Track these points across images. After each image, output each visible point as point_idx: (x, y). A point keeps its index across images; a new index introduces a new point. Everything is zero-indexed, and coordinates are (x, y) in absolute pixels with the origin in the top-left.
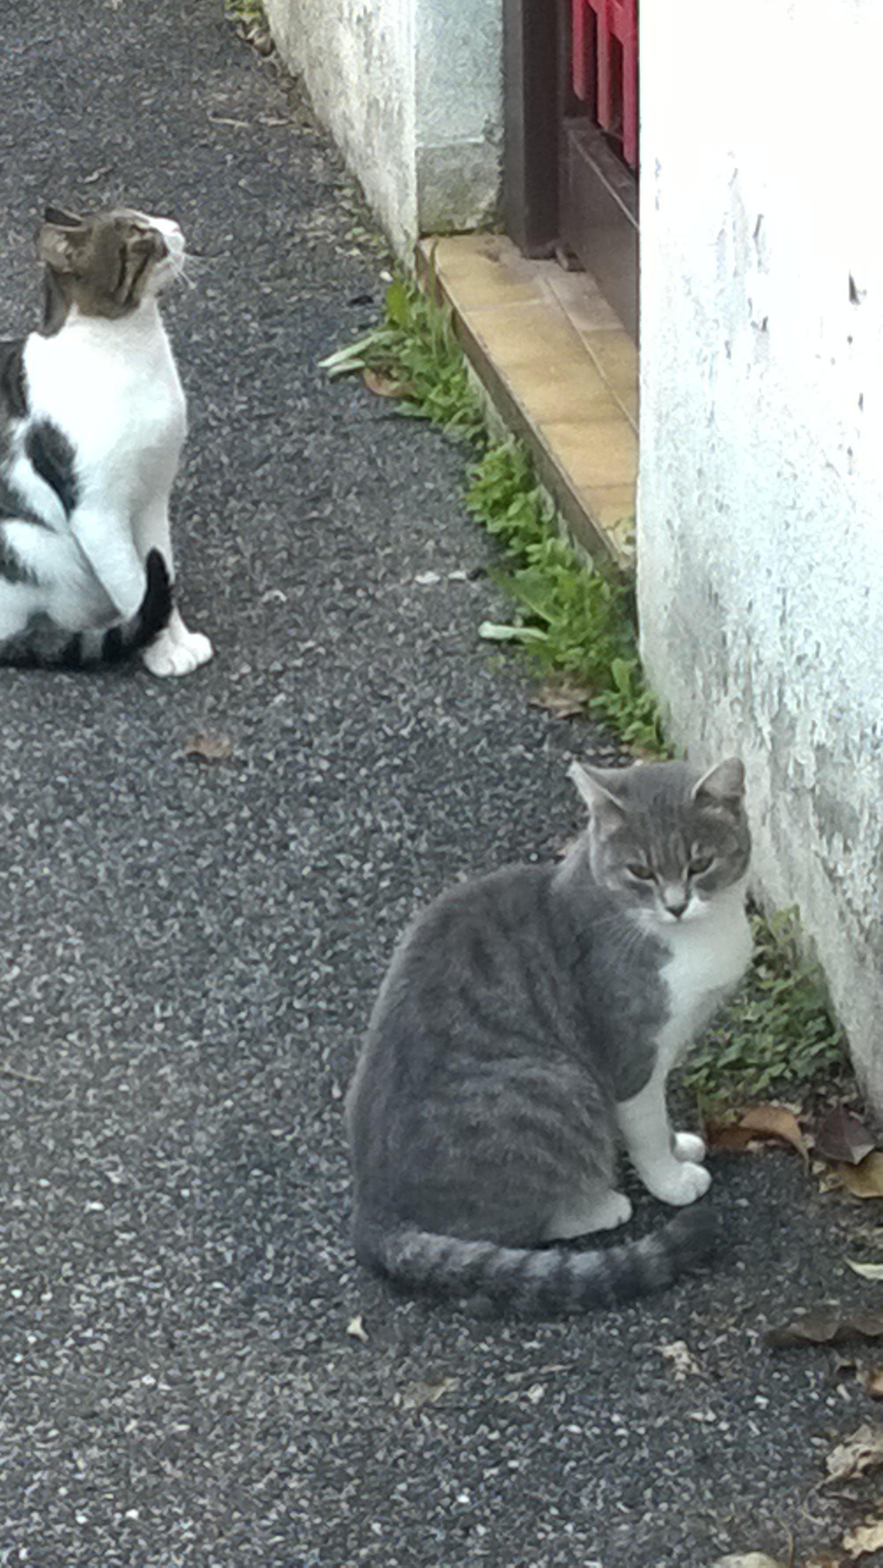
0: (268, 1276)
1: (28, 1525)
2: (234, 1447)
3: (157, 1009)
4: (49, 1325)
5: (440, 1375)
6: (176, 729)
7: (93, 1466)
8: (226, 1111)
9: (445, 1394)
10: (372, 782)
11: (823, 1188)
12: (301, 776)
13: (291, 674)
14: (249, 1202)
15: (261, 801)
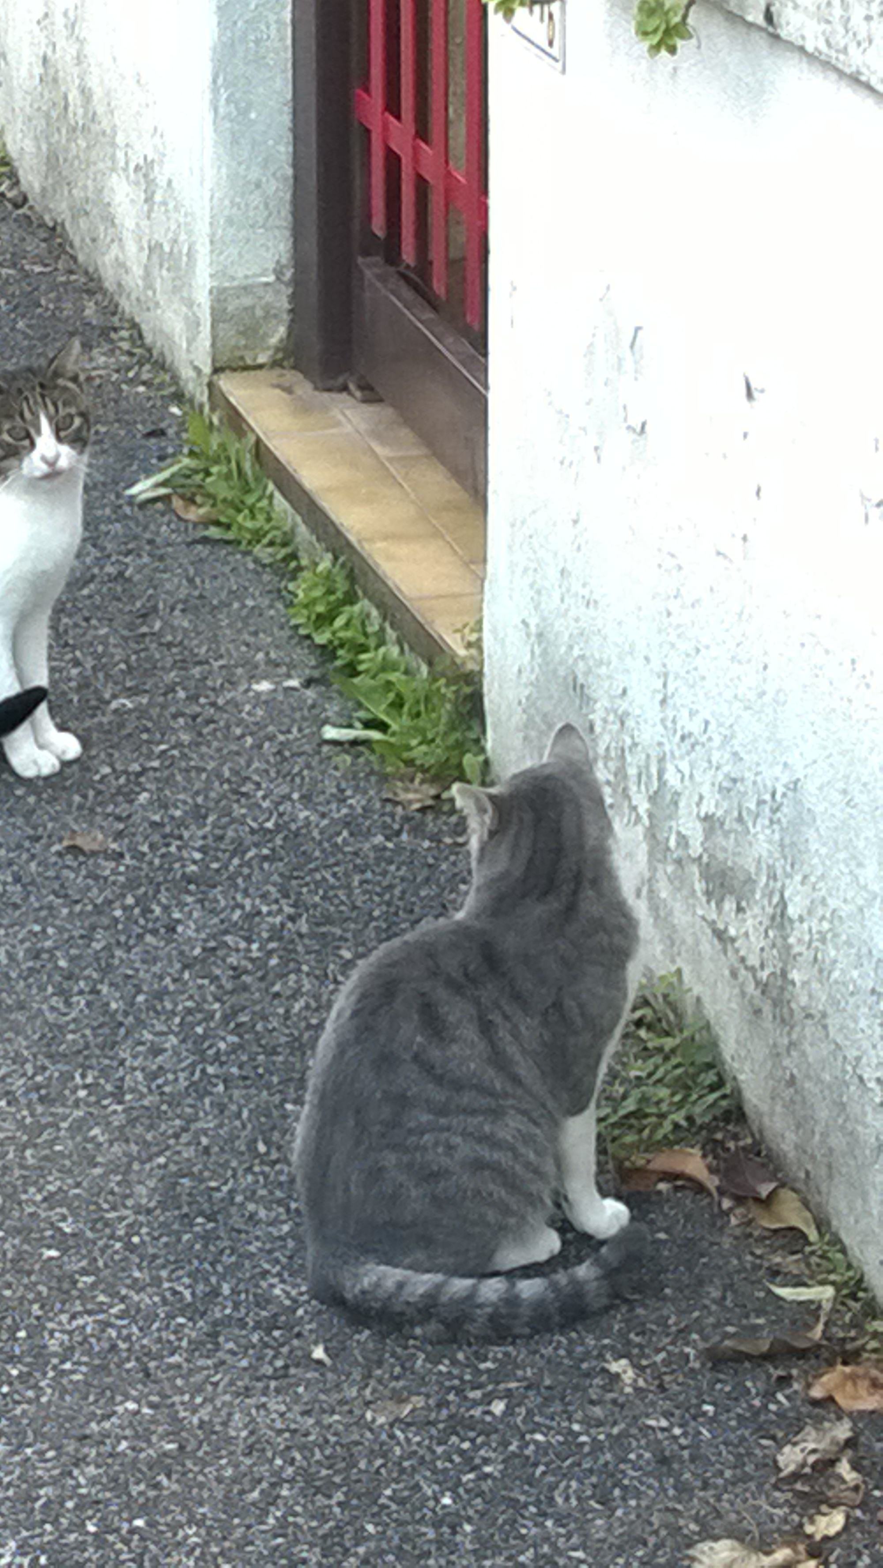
0: (228, 1311)
1: (41, 1535)
2: (223, 1462)
3: (78, 1079)
4: (28, 1360)
5: (405, 1394)
6: (50, 825)
7: (93, 1481)
8: (159, 1166)
9: (413, 1411)
10: (246, 871)
11: (734, 1221)
12: (177, 865)
13: (151, 774)
14: (198, 1247)
15: (142, 890)
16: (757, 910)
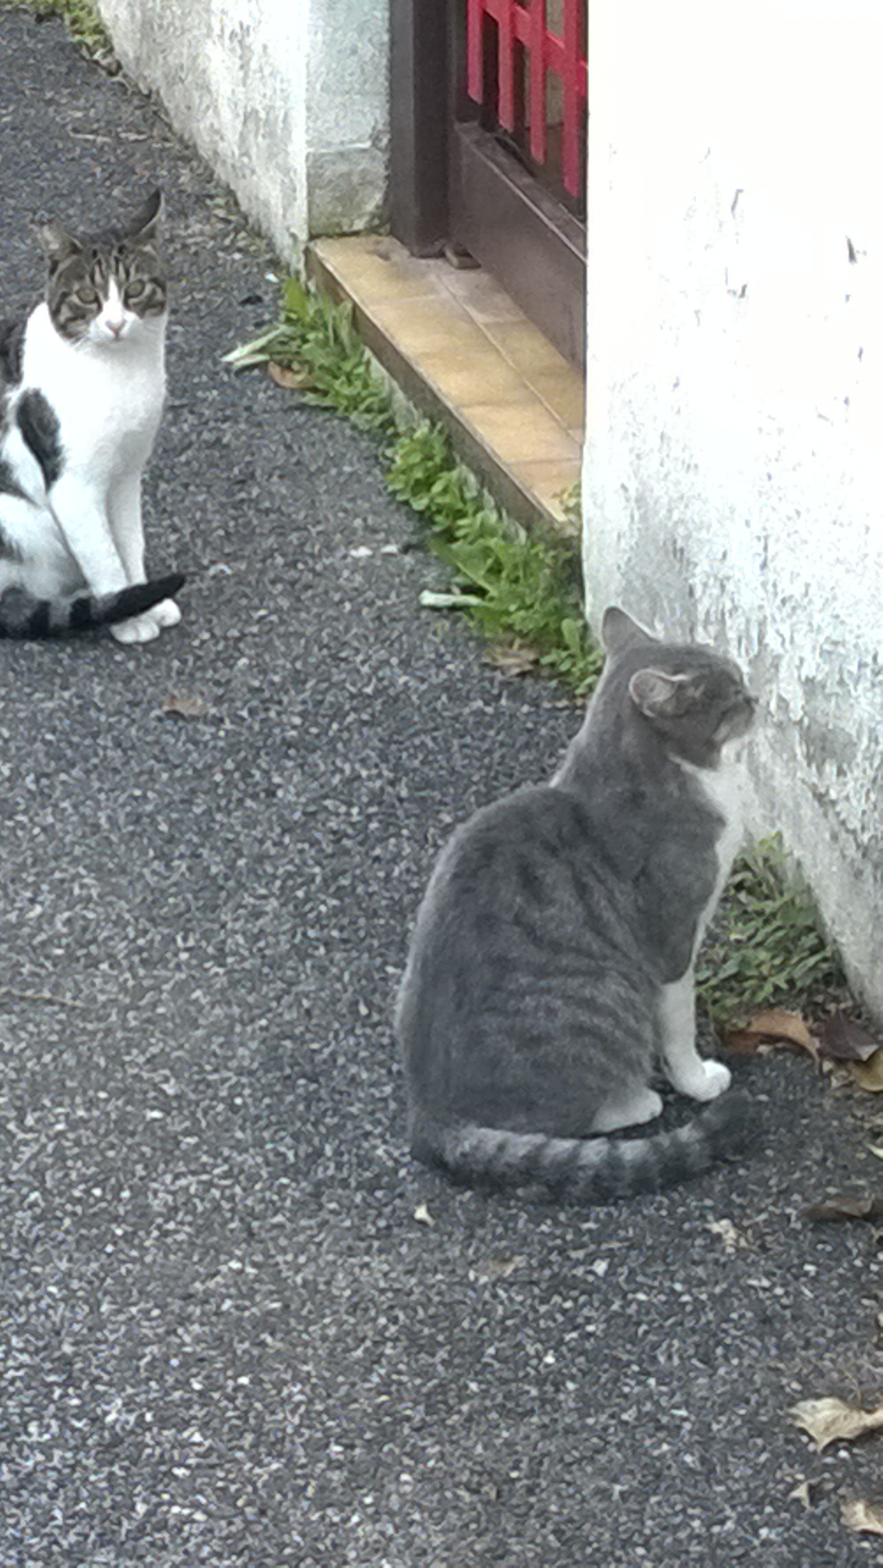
0: (331, 1172)
1: (147, 1392)
2: (327, 1320)
3: (179, 939)
4: (133, 1219)
5: (508, 1254)
6: (150, 690)
7: (198, 1340)
8: (262, 1029)
9: (516, 1270)
10: (345, 735)
11: (835, 1083)
12: (277, 731)
13: (249, 639)
14: (301, 1107)
15: (242, 754)
16: (857, 773)
